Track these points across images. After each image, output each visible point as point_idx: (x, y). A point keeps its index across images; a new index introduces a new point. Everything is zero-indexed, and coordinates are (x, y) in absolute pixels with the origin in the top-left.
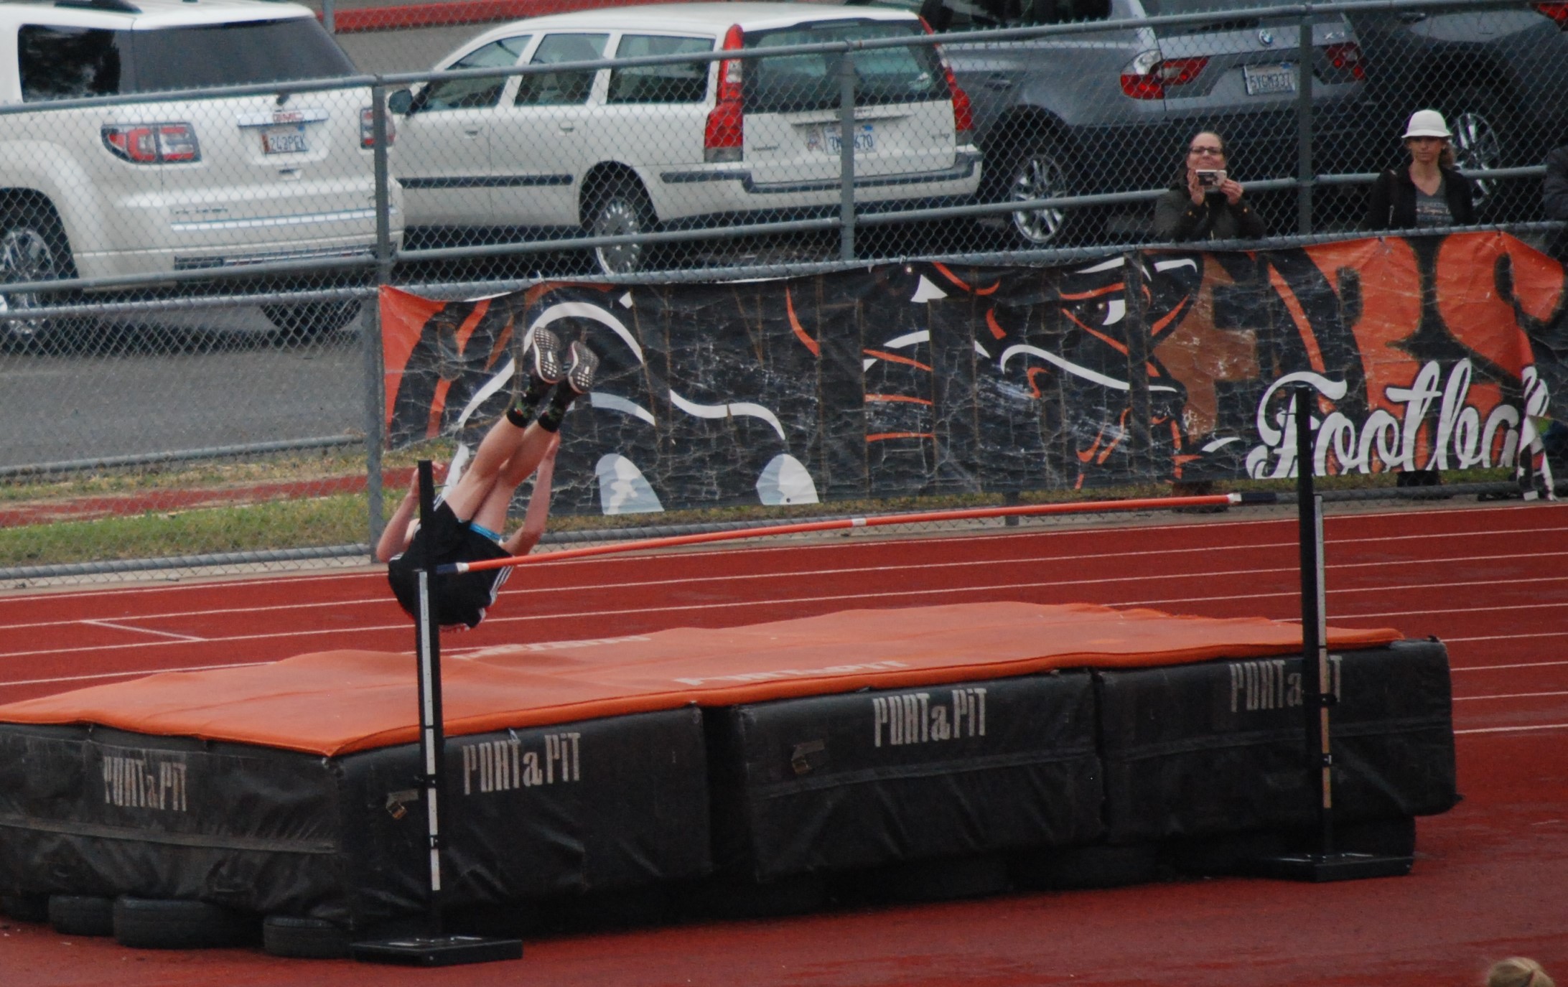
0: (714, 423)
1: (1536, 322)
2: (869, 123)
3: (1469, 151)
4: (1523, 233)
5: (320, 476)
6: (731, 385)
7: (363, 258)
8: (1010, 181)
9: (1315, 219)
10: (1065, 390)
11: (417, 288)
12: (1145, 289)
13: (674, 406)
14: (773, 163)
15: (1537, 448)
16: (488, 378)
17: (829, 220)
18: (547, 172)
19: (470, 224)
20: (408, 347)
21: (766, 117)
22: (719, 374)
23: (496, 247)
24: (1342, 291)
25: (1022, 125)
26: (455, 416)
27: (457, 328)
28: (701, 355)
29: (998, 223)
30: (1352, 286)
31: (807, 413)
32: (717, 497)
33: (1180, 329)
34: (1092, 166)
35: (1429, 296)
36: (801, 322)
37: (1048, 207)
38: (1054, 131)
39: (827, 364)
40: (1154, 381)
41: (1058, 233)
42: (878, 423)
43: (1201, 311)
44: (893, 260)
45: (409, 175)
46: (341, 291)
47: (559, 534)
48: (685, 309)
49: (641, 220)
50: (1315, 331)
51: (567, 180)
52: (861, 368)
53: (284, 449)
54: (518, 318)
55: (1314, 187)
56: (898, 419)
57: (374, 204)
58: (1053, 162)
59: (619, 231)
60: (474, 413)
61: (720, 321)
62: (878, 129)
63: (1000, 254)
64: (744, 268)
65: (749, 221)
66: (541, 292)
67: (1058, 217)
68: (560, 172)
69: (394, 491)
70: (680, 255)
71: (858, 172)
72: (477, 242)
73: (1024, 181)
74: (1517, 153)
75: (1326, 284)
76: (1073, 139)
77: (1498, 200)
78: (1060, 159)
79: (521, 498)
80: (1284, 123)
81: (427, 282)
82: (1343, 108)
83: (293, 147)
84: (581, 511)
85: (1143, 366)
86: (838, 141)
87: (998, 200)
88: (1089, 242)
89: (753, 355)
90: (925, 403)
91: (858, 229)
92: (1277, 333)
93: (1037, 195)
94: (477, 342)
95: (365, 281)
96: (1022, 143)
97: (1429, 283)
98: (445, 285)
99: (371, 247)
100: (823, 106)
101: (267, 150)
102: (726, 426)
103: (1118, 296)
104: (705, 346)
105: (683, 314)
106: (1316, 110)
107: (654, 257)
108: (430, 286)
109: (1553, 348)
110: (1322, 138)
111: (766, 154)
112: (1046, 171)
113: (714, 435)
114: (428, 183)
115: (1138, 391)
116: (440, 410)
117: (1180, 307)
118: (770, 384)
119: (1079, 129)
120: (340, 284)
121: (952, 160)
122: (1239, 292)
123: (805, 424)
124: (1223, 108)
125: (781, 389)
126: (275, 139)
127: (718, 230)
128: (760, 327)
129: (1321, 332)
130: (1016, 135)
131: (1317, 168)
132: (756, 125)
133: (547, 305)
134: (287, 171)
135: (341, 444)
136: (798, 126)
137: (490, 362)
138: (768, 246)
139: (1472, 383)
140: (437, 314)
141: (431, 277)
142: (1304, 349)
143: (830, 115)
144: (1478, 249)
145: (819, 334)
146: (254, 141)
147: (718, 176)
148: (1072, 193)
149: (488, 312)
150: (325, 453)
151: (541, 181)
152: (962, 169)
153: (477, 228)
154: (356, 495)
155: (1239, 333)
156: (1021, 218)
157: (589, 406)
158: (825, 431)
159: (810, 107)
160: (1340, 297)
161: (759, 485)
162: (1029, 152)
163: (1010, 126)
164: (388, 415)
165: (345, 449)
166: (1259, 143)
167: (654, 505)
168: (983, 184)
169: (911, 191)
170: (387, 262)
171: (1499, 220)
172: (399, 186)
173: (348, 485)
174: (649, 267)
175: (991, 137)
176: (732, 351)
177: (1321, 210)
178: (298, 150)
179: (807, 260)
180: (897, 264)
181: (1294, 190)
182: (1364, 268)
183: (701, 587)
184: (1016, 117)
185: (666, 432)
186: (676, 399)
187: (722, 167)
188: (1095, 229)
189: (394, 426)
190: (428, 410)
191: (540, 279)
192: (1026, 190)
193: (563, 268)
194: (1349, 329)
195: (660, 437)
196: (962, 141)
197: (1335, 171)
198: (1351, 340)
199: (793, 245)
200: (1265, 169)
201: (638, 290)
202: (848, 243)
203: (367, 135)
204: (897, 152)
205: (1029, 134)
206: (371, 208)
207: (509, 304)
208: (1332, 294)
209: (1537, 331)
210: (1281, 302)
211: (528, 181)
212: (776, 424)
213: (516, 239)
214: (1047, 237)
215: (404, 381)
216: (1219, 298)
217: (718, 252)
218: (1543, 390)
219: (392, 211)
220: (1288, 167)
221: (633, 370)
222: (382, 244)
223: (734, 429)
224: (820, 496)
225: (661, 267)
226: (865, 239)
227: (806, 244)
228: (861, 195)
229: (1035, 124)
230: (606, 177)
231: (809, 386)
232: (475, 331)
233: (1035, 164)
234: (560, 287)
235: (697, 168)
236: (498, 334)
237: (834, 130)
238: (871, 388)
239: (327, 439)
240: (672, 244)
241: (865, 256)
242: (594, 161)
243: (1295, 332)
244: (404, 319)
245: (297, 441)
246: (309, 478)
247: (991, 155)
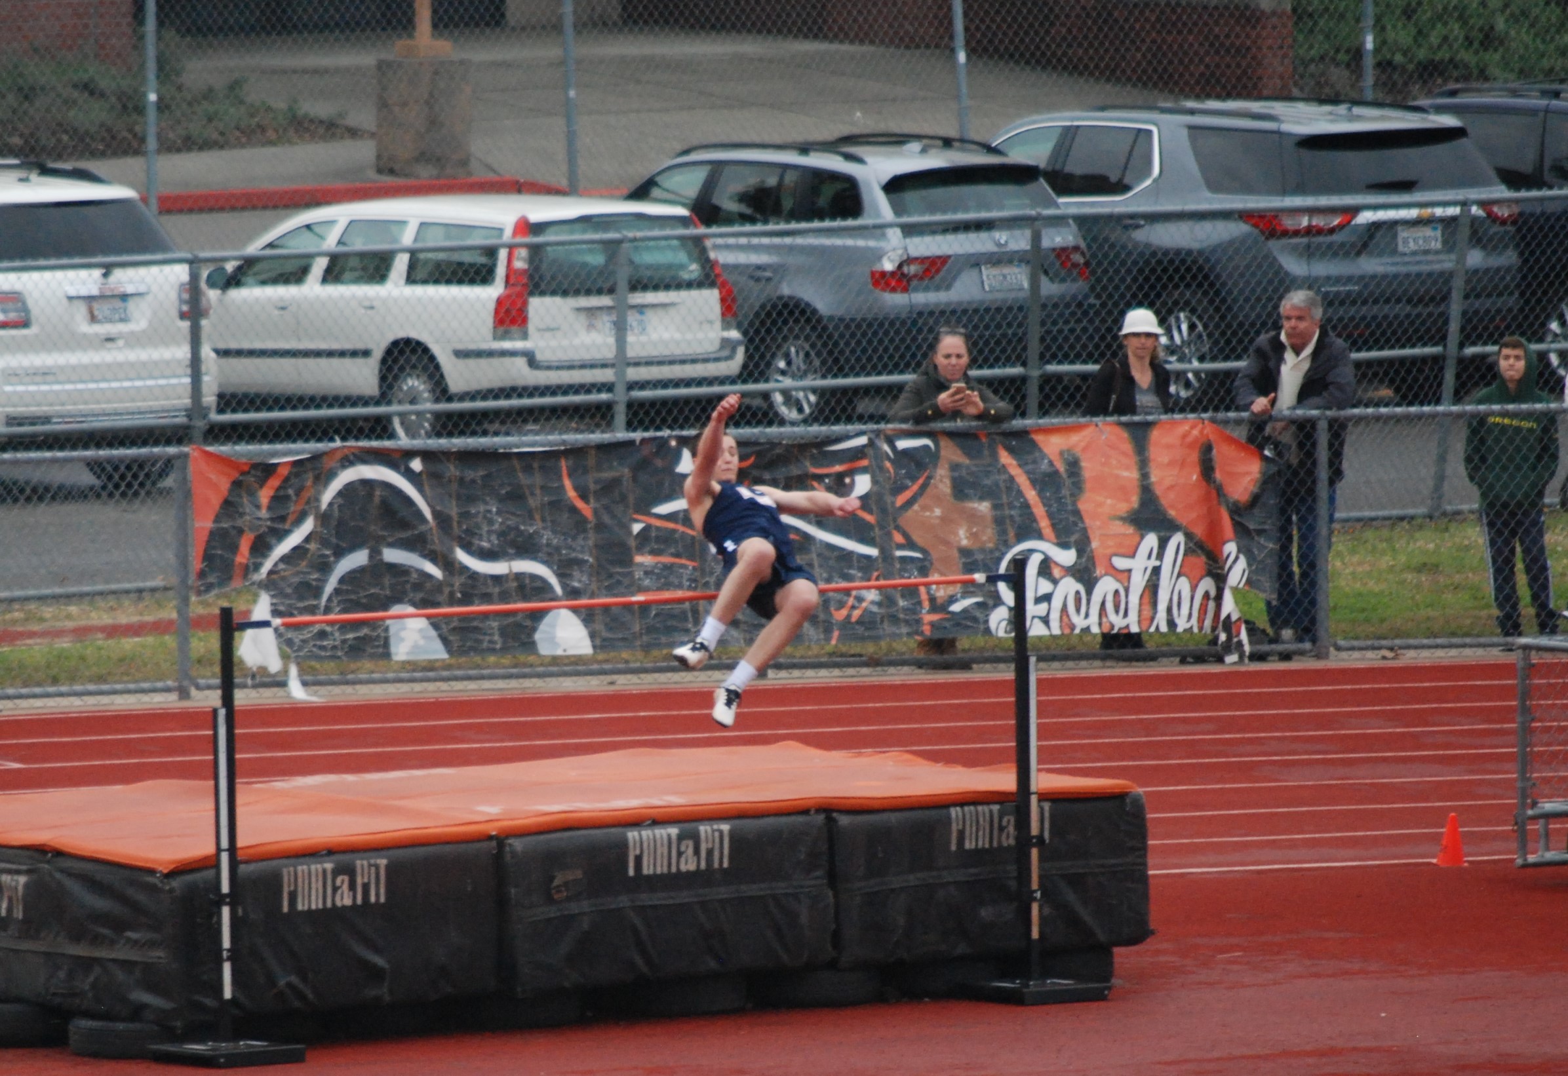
0: (497, 579)
1: (1236, 503)
2: (641, 308)
3: (1180, 347)
4: (1226, 422)
5: (135, 619)
6: (513, 544)
7: (178, 421)
8: (768, 365)
9: (1041, 405)
10: (819, 555)
11: (225, 449)
12: (888, 464)
13: (460, 563)
14: (553, 343)
15: (1234, 618)
16: (287, 533)
17: (604, 396)
18: (348, 346)
19: (277, 391)
20: (216, 502)
21: (548, 301)
22: (502, 534)
23: (299, 414)
24: (1067, 470)
25: (780, 314)
26: (257, 567)
27: (261, 486)
28: (485, 517)
29: (757, 402)
30: (1074, 466)
31: (582, 572)
32: (498, 646)
33: (922, 501)
34: (842, 352)
35: (1145, 476)
36: (576, 488)
37: (804, 389)
38: (808, 321)
39: (600, 527)
40: (900, 547)
41: (811, 414)
42: (647, 582)
43: (941, 486)
44: (659, 434)
45: (222, 346)
46: (156, 450)
47: (350, 677)
48: (470, 474)
49: (433, 391)
50: (1044, 505)
51: (366, 353)
52: (630, 532)
53: (101, 593)
54: (317, 478)
55: (1041, 376)
56: (665, 578)
57: (189, 371)
58: (807, 347)
59: (413, 401)
60: (276, 565)
61: (502, 485)
62: (650, 314)
63: (756, 430)
64: (524, 438)
65: (531, 395)
66: (339, 455)
67: (813, 398)
68: (360, 346)
69: (201, 634)
70: (467, 425)
71: (631, 353)
72: (282, 408)
73: (782, 364)
74: (1222, 350)
75: (1051, 463)
76: (825, 328)
77: (1205, 393)
78: (813, 346)
79: (318, 643)
80: (1015, 318)
81: (235, 443)
82: (1068, 305)
83: (117, 316)
84: (373, 656)
85: (889, 534)
86: (615, 323)
87: (756, 381)
88: (837, 421)
89: (531, 517)
90: (691, 564)
91: (630, 405)
92: (1011, 506)
93: (793, 377)
94: (279, 499)
95: (180, 442)
96: (779, 330)
97: (1143, 464)
98: (251, 447)
99: (186, 410)
100: (600, 292)
101: (93, 319)
102: (507, 581)
103: (864, 470)
104: (488, 508)
105: (468, 479)
106: (1044, 306)
107: (444, 426)
108: (238, 448)
109: (1252, 526)
110: (1048, 332)
111: (548, 335)
112: (802, 355)
113: (497, 590)
114: (239, 353)
115: (886, 555)
116: (244, 561)
117: (921, 481)
118: (548, 545)
119: (831, 318)
120: (156, 443)
121: (717, 345)
122: (974, 469)
123: (580, 581)
124: (960, 303)
125: (558, 549)
126: (101, 309)
127: (503, 403)
128: (538, 492)
129: (1050, 506)
130: (774, 323)
131: (1044, 359)
132: (540, 308)
133: (344, 467)
134: (110, 339)
135: (153, 590)
136: (579, 310)
137: (291, 518)
138: (548, 419)
139: (1185, 555)
140: (243, 473)
141: (240, 439)
142: (1035, 520)
143: (605, 301)
144: (1184, 436)
145: (592, 501)
146: (81, 310)
147: (504, 353)
148: (824, 377)
149: (290, 473)
150: (140, 599)
151: (342, 354)
152: (726, 353)
153: (283, 395)
154: (167, 637)
155: (976, 505)
156: (778, 398)
157: (381, 560)
158: (599, 589)
159: (588, 292)
160: (1064, 475)
161: (538, 636)
162: (785, 339)
163: (769, 314)
164: (196, 564)
165: (157, 595)
166: (992, 336)
167: (438, 652)
168: (745, 366)
169: (678, 372)
170: (200, 424)
171: (1205, 410)
172: (213, 355)
173: (159, 628)
174: (439, 435)
175: (751, 324)
176: (513, 514)
177: (1047, 397)
178: (122, 320)
179: (582, 432)
180: (662, 438)
181: (1024, 379)
182: (1085, 449)
183: (479, 728)
184: (774, 306)
185: (452, 585)
186: (462, 556)
187: (507, 345)
188: (844, 410)
189: (202, 575)
190: (233, 561)
191: (338, 443)
192: (783, 373)
193: (360, 434)
194: (1074, 503)
195: (447, 590)
196: (726, 326)
197: (1060, 362)
198: (1077, 513)
199: (571, 418)
200: (997, 360)
201: (427, 455)
202: (621, 417)
203: (185, 308)
204: (666, 336)
205: (785, 322)
206: (186, 375)
207: (309, 465)
208: (1056, 472)
209: (1238, 511)
210: (1012, 479)
211: (330, 354)
212: (553, 581)
213: (318, 407)
214: (800, 417)
215: (212, 533)
216: (956, 474)
217: (503, 423)
218: (1242, 563)
219: (206, 379)
220: (1019, 357)
221: (423, 528)
222: (196, 408)
223: (515, 584)
224: (594, 647)
225: (450, 435)
226: (635, 414)
227: (582, 417)
228: (633, 374)
229: (791, 313)
230: (402, 352)
231: (583, 547)
232: (278, 489)
233: (793, 350)
234: (356, 452)
235: (484, 346)
236: (298, 493)
237: (609, 314)
238: (640, 549)
239: (141, 585)
240: (461, 415)
241: (634, 430)
242: (390, 337)
243: (1026, 506)
244: (213, 477)
245: (114, 587)
246: (123, 619)
247: (751, 341)
